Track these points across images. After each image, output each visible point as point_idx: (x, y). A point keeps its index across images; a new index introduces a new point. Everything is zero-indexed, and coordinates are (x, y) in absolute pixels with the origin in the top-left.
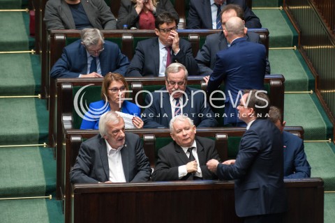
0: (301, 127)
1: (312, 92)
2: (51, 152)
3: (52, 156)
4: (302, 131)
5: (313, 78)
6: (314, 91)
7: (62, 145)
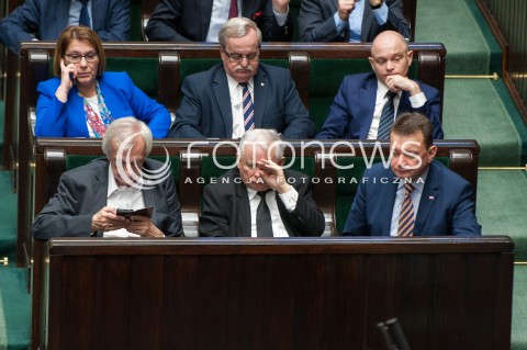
0: (475, 142)
1: (495, 76)
2: (7, 179)
3: (10, 187)
4: (475, 149)
5: (498, 50)
6: (500, 76)
7: (28, 167)
